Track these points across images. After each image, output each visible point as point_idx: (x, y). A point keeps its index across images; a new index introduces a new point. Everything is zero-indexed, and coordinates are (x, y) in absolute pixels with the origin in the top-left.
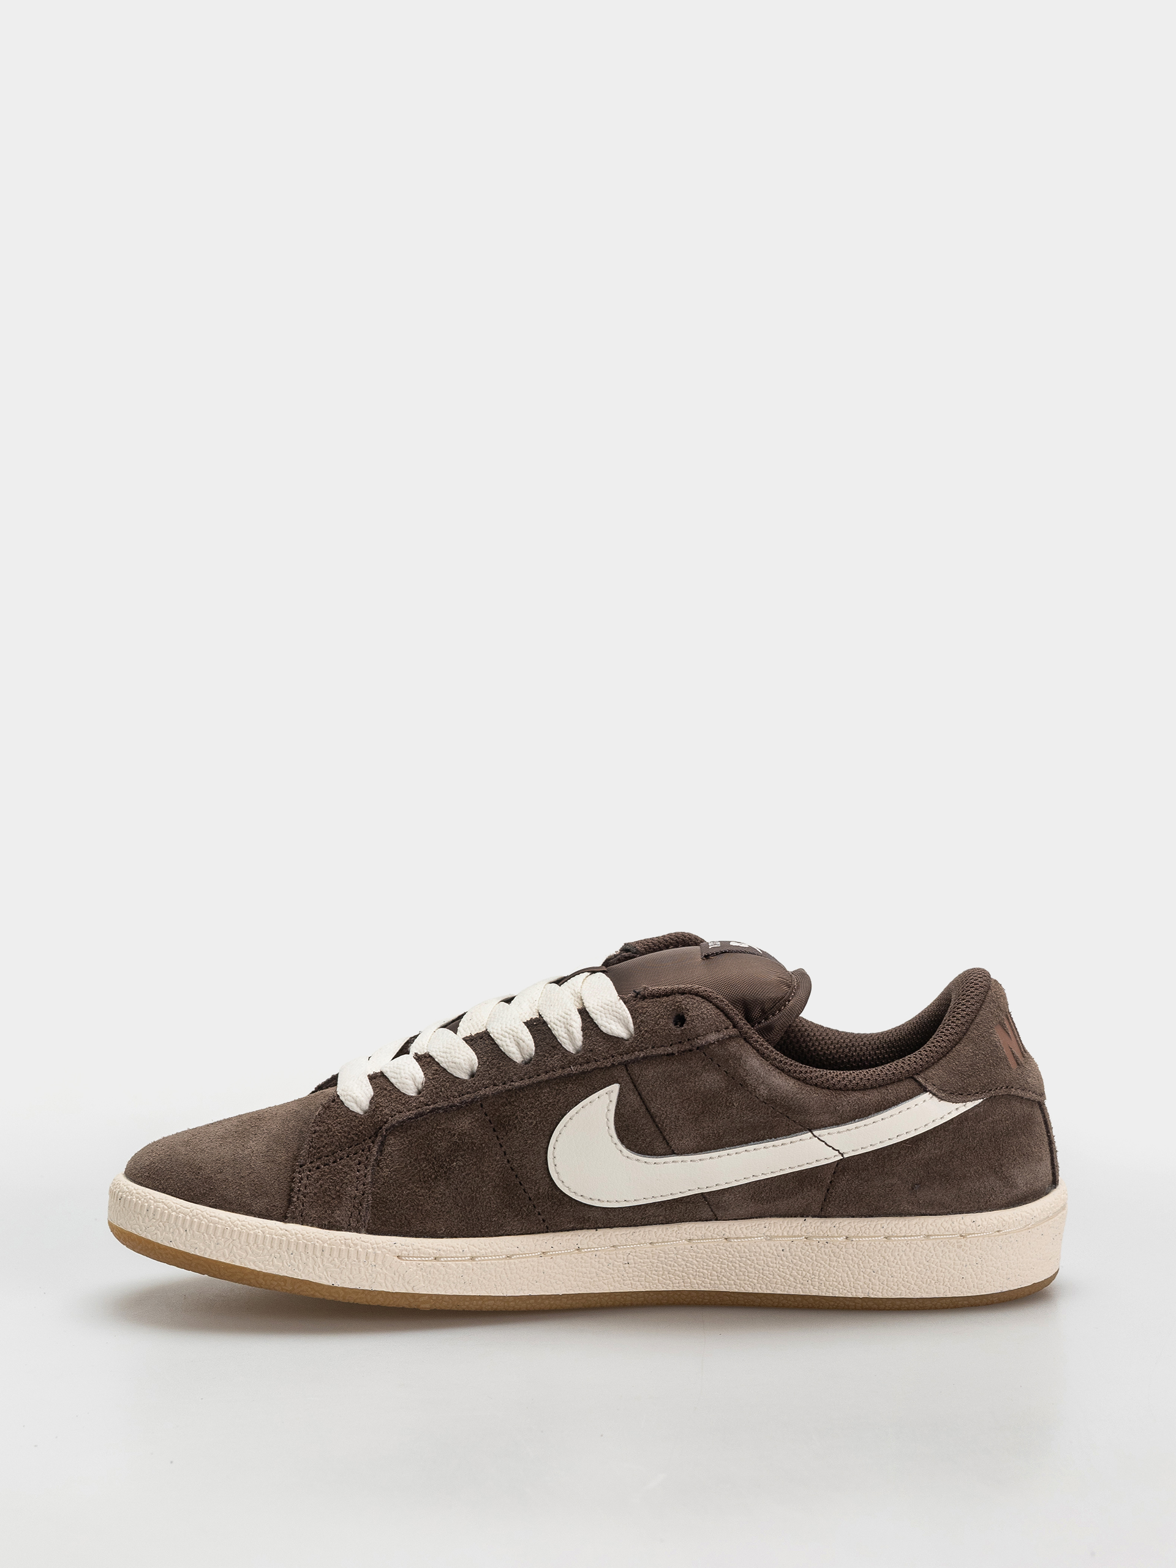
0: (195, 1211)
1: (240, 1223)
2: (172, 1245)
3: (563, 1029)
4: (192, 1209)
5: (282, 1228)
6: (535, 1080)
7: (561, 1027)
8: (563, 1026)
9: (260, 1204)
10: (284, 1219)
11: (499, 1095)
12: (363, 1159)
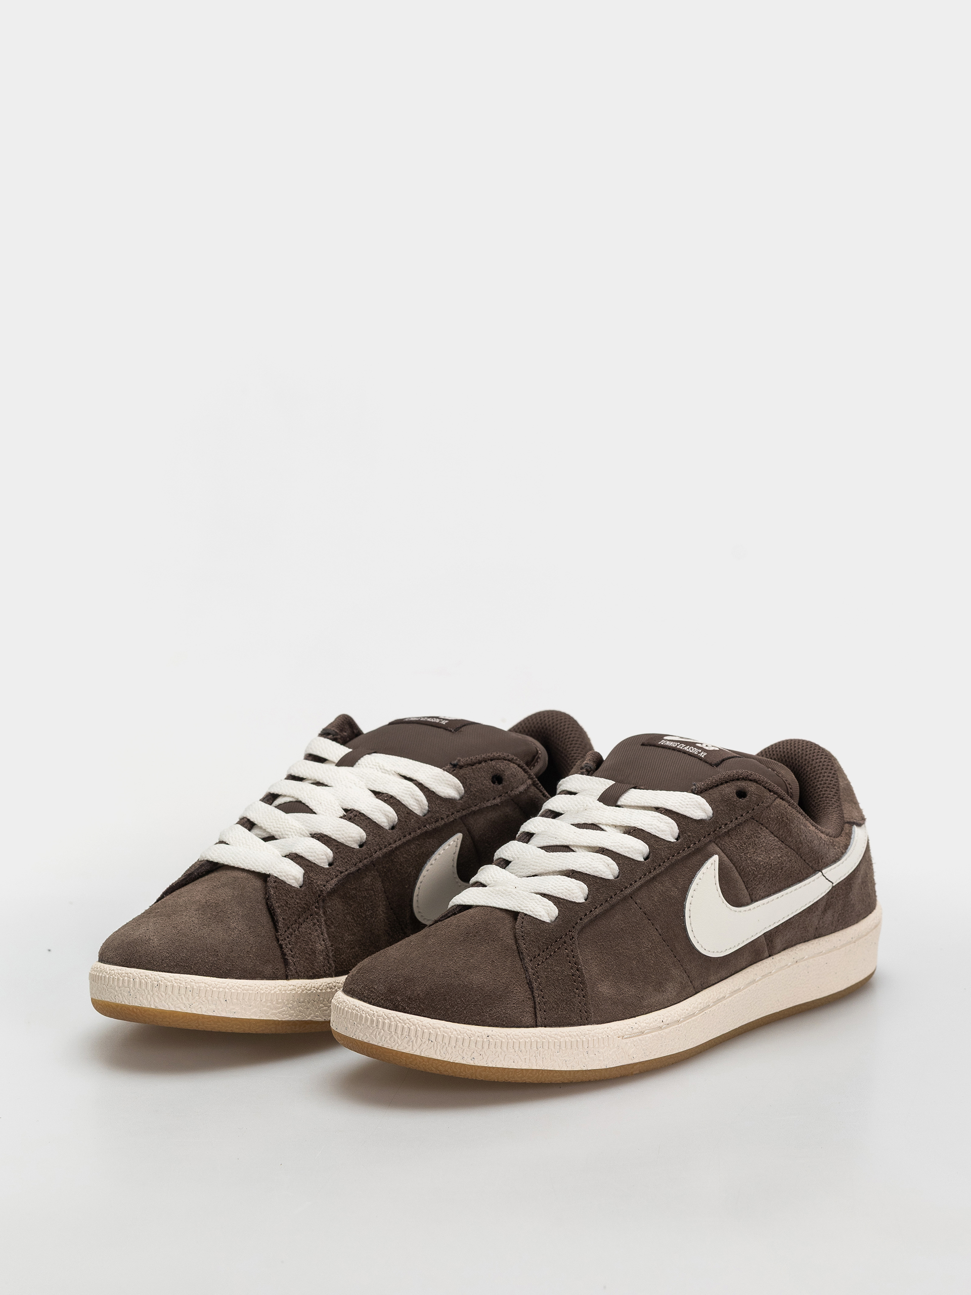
0: (230, 984)
1: (264, 987)
2: (215, 1014)
3: (411, 799)
4: (227, 983)
5: (290, 984)
6: (404, 840)
7: (409, 798)
8: (410, 797)
9: (269, 969)
10: (287, 978)
11: (385, 856)
12: (315, 921)
